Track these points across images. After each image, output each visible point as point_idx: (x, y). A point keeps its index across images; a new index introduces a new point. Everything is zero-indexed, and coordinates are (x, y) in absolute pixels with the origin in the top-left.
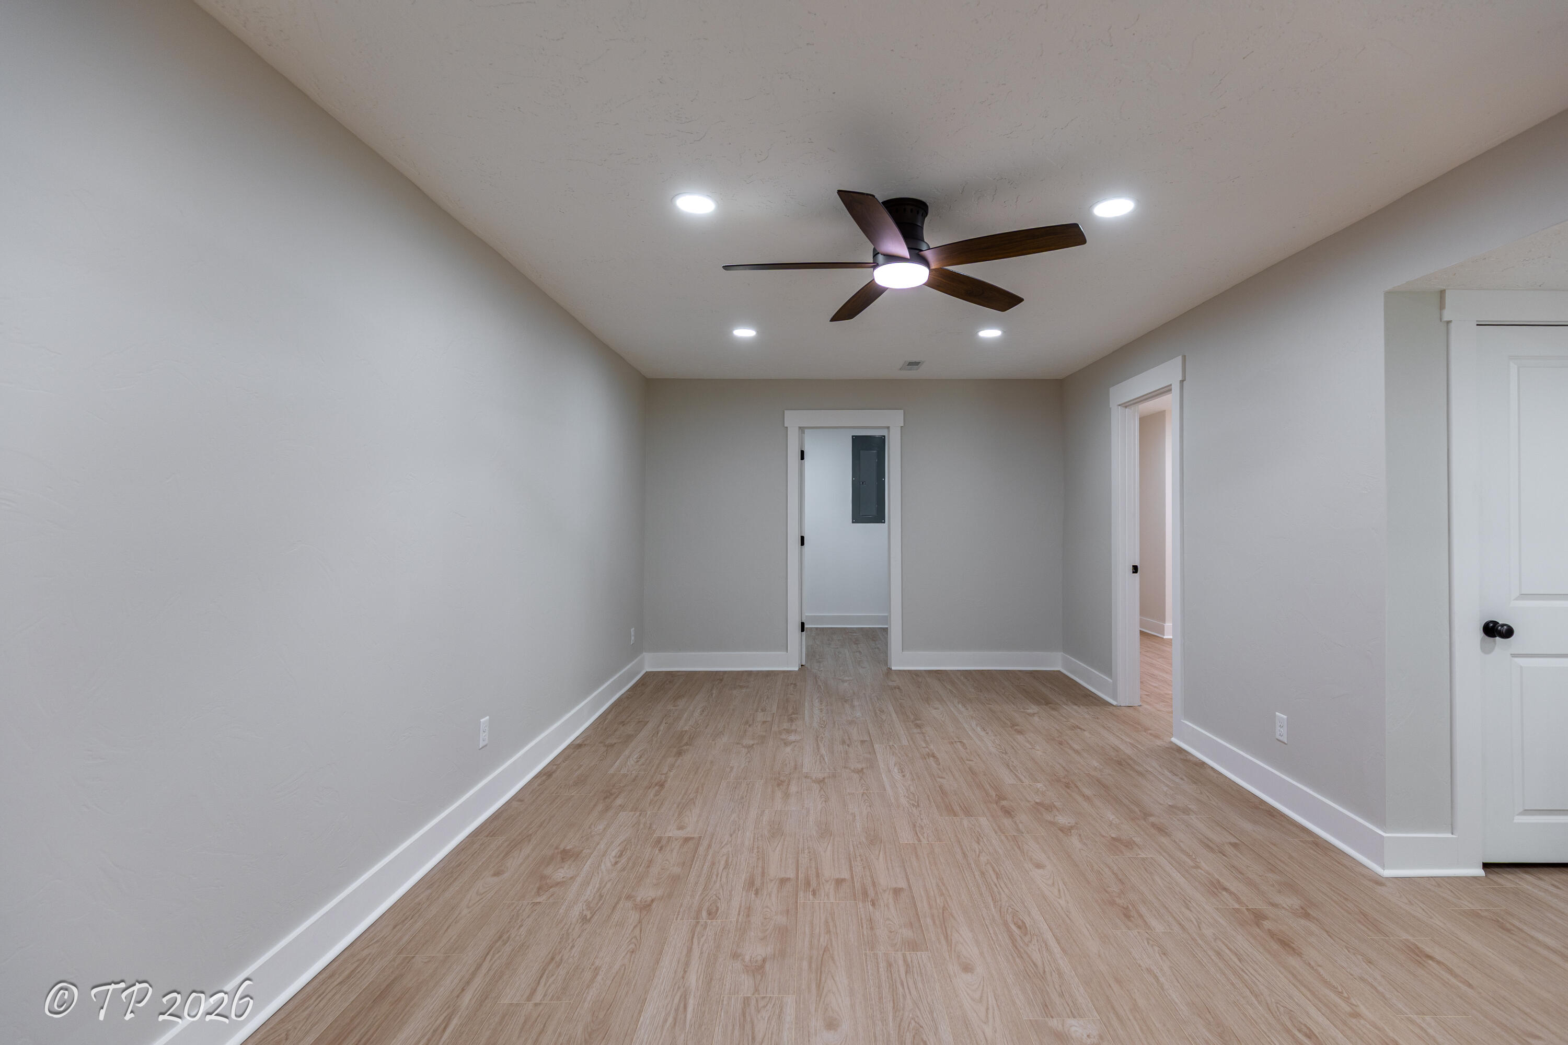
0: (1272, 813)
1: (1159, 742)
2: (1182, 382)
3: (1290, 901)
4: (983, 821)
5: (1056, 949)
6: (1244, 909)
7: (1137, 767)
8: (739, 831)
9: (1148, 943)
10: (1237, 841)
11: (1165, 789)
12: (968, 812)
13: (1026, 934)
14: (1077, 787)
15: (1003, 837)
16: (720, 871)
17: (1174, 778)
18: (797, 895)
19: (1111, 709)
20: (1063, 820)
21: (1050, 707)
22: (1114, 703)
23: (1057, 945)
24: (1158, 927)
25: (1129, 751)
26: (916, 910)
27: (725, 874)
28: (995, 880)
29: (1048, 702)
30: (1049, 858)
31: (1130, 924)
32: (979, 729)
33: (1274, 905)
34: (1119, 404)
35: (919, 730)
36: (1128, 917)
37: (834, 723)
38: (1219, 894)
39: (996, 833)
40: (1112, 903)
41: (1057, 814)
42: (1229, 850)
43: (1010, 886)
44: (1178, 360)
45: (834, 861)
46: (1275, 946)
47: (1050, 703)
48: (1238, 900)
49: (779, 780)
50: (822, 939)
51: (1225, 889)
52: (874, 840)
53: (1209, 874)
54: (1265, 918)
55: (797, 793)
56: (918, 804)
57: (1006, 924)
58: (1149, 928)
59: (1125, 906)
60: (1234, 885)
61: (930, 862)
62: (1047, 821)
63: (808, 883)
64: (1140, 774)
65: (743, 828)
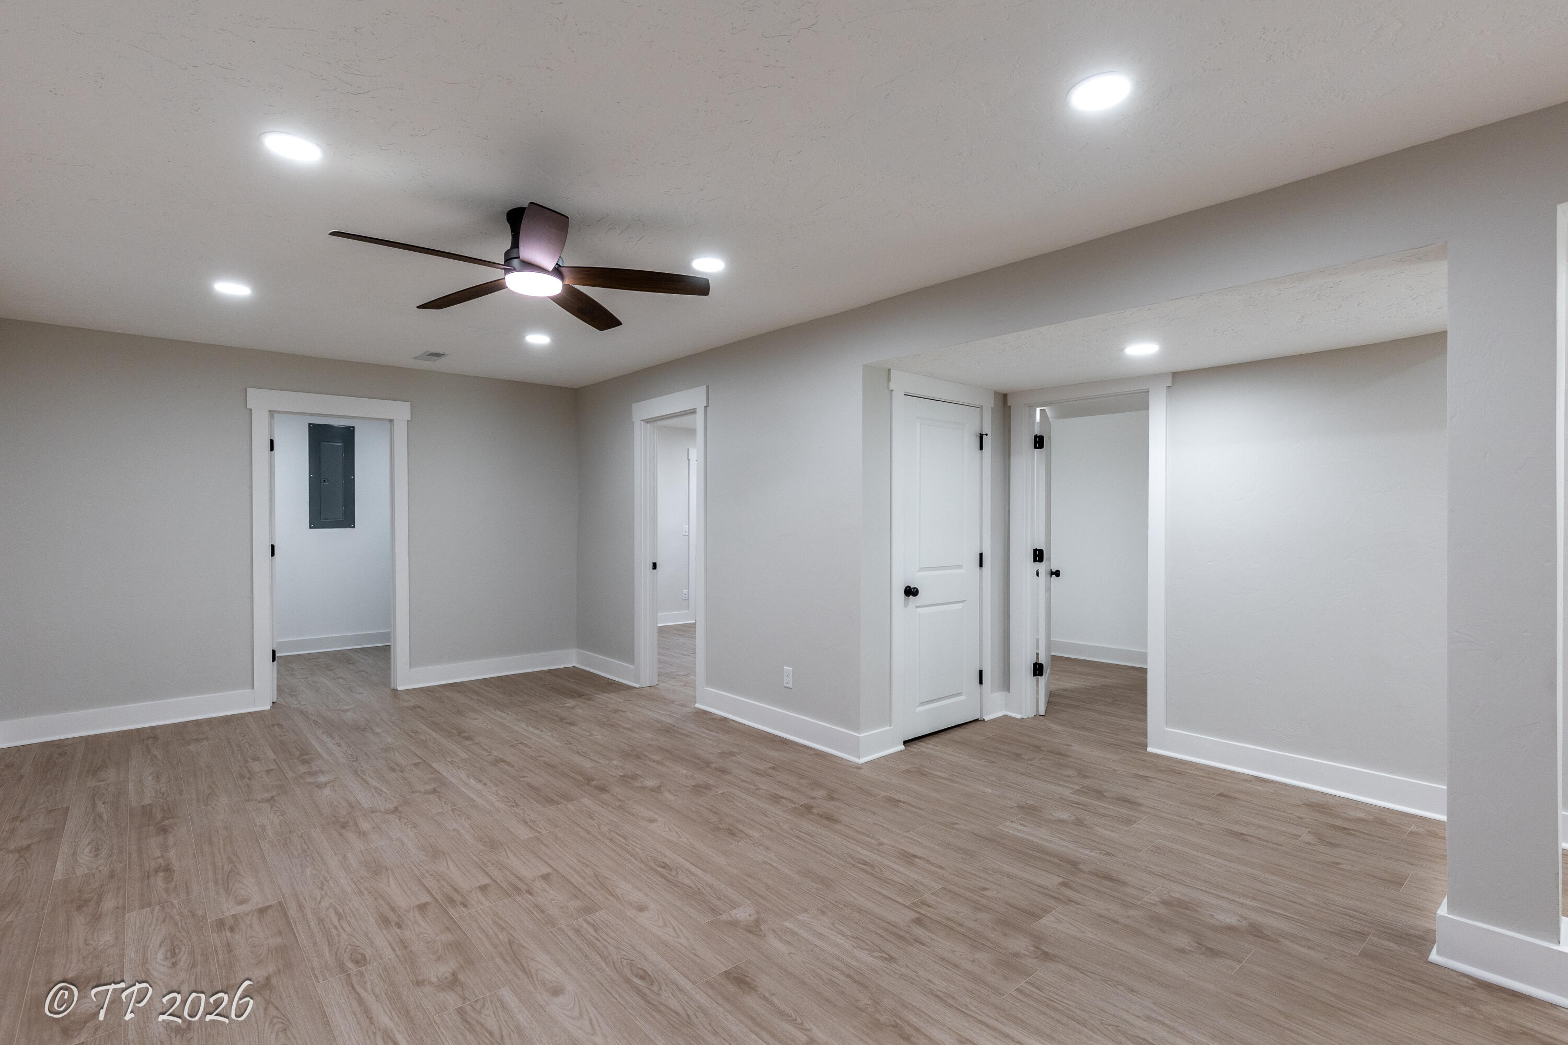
0: (785, 741)
1: (687, 710)
2: (706, 407)
3: (820, 793)
4: (586, 801)
5: (699, 872)
6: (798, 806)
7: (681, 731)
8: (328, 882)
9: (755, 846)
10: (774, 765)
11: (710, 742)
12: (568, 798)
13: (671, 870)
14: (645, 756)
15: (610, 809)
16: (336, 923)
17: (712, 733)
18: (447, 913)
19: (636, 691)
20: (651, 783)
21: (584, 698)
22: (637, 686)
23: (697, 869)
24: (756, 834)
25: (670, 721)
26: (573, 884)
27: (345, 925)
28: (624, 841)
29: (581, 695)
30: (655, 813)
31: (736, 838)
32: (531, 729)
33: (813, 798)
34: (642, 419)
35: (471, 742)
36: (733, 834)
37: (366, 754)
38: (780, 802)
39: (602, 807)
40: (719, 829)
41: (642, 780)
42: (770, 771)
43: (637, 841)
44: (704, 387)
45: (464, 874)
46: (826, 822)
47: (583, 695)
48: (792, 801)
49: (340, 822)
50: (501, 937)
51: (782, 798)
52: (493, 845)
53: (768, 791)
54: (812, 807)
55: (374, 828)
56: (516, 803)
57: (652, 869)
58: (751, 837)
59: (728, 828)
60: (786, 793)
61: (560, 847)
62: (637, 787)
63: (452, 901)
64: (687, 736)
65: (331, 878)
